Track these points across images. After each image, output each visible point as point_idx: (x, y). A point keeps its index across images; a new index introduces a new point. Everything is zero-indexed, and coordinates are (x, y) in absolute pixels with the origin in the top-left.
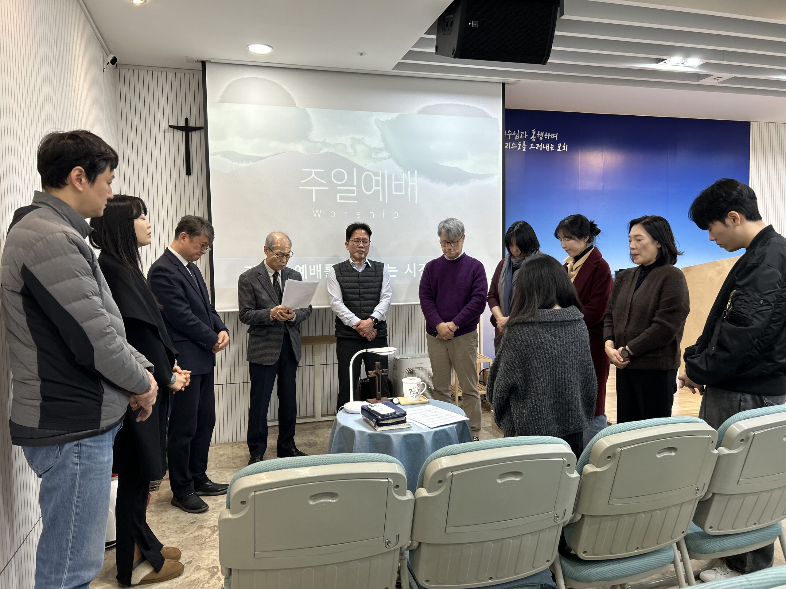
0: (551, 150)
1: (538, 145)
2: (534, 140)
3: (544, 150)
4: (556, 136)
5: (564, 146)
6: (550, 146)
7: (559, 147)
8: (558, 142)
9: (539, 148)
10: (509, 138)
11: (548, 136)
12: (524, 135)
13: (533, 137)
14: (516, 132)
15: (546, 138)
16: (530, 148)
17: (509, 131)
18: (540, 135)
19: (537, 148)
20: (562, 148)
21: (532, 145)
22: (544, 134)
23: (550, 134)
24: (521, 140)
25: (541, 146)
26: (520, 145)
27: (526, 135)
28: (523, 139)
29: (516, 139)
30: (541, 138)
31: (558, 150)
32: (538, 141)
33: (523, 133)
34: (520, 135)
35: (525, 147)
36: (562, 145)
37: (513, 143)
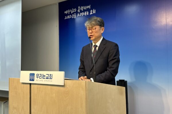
0: (87, 14)
1: (81, 13)
2: (79, 12)
3: (84, 15)
4: (90, 7)
5: (94, 11)
6: (87, 13)
7: (91, 12)
8: (91, 9)
9: (82, 15)
10: (69, 13)
11: (85, 8)
12: (75, 11)
13: (79, 10)
14: (72, 10)
15: (85, 9)
16: (78, 16)
17: (69, 10)
18: (82, 8)
19: (81, 15)
20: (93, 12)
21: (78, 14)
22: (84, 7)
23: (87, 7)
24: (73, 13)
25: (82, 14)
26: (73, 15)
27: (76, 10)
28: (74, 12)
29: (72, 13)
30: (82, 10)
31: (91, 14)
32: (81, 11)
33: (74, 9)
34: (73, 11)
35: (75, 16)
36: (93, 10)
37: (71, 16)
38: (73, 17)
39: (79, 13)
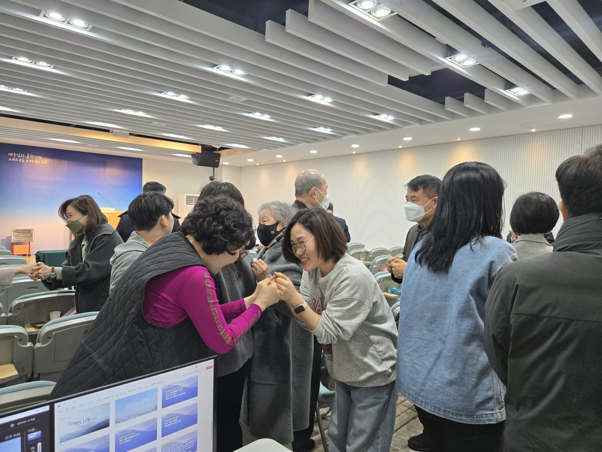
2: (28, 158)
4: (41, 158)
9: (31, 162)
10: (15, 156)
13: (28, 157)
14: (18, 154)
16: (26, 161)
17: (14, 153)
18: (32, 156)
19: (30, 162)
20: (44, 162)
22: (34, 156)
23: (38, 156)
25: (33, 161)
26: (20, 159)
27: (24, 156)
28: (23, 157)
29: (18, 157)
30: (32, 158)
31: (42, 163)
35: (23, 161)
37: (17, 159)
38: (20, 161)
39: (29, 160)
